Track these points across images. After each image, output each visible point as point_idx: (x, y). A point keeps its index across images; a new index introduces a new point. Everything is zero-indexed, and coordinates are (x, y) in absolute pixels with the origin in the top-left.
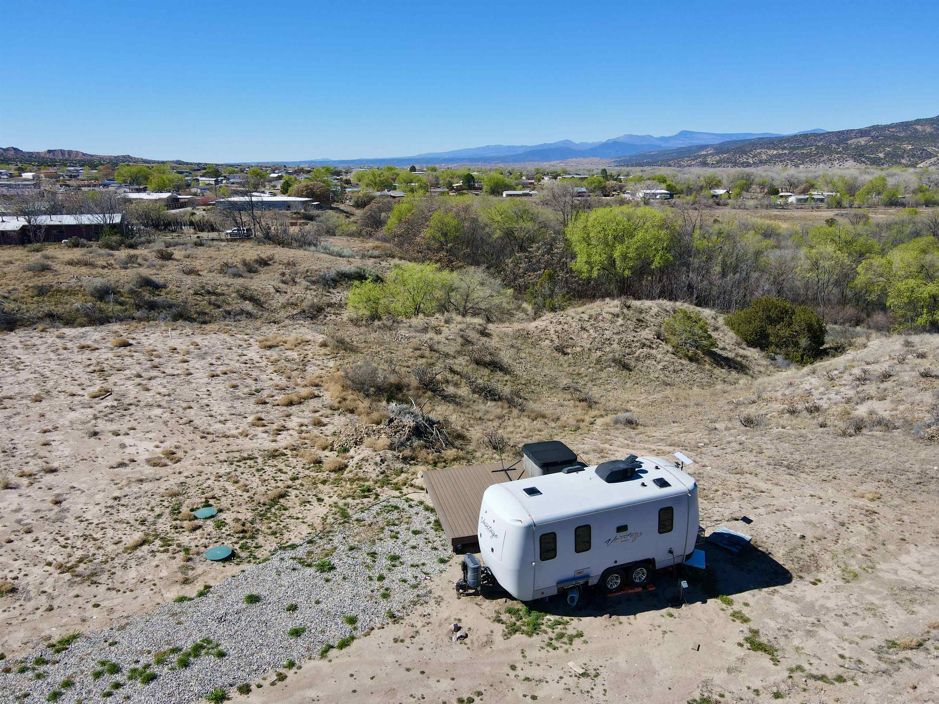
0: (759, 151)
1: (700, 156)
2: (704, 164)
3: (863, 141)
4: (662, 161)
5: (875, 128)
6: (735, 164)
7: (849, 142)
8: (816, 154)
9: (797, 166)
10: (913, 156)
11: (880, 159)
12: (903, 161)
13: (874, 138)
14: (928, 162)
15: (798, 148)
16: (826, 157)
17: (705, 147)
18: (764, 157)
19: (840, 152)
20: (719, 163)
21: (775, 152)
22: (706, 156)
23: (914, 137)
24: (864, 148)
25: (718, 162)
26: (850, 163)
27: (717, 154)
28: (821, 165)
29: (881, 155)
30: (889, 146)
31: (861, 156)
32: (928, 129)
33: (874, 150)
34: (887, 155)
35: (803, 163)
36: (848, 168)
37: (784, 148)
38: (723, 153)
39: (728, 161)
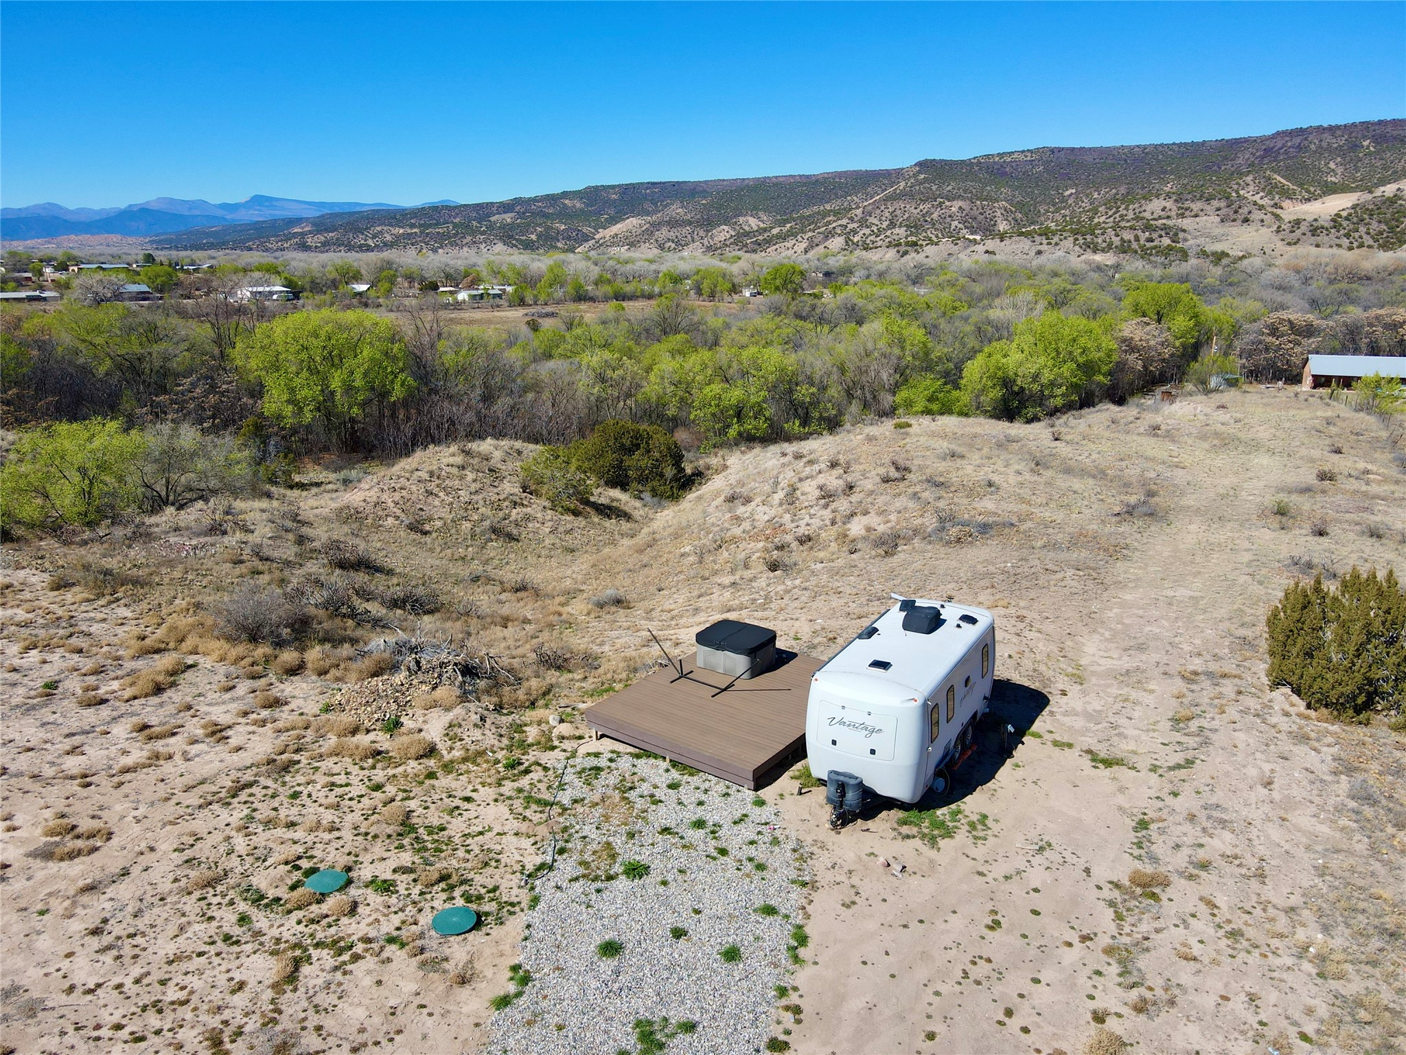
0: (379, 229)
1: (295, 235)
2: (304, 247)
3: (508, 218)
4: (234, 242)
5: (518, 201)
6: (350, 248)
7: (493, 219)
8: (456, 235)
9: (435, 251)
10: (569, 238)
11: (533, 242)
12: (559, 245)
13: (521, 215)
14: (587, 245)
15: (430, 226)
16: (469, 239)
17: (298, 221)
18: (389, 238)
19: (483, 233)
20: (325, 246)
21: (401, 231)
22: (303, 235)
23: (565, 214)
24: (512, 226)
25: (324, 244)
26: (500, 247)
27: (319, 232)
28: (465, 249)
29: (533, 237)
30: (540, 225)
31: (511, 237)
32: (578, 205)
33: (525, 229)
34: (539, 236)
35: (442, 247)
36: (498, 254)
37: (412, 226)
38: (328, 230)
39: (338, 243)
